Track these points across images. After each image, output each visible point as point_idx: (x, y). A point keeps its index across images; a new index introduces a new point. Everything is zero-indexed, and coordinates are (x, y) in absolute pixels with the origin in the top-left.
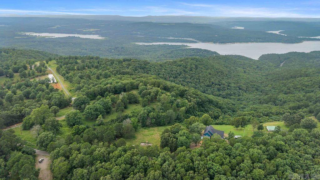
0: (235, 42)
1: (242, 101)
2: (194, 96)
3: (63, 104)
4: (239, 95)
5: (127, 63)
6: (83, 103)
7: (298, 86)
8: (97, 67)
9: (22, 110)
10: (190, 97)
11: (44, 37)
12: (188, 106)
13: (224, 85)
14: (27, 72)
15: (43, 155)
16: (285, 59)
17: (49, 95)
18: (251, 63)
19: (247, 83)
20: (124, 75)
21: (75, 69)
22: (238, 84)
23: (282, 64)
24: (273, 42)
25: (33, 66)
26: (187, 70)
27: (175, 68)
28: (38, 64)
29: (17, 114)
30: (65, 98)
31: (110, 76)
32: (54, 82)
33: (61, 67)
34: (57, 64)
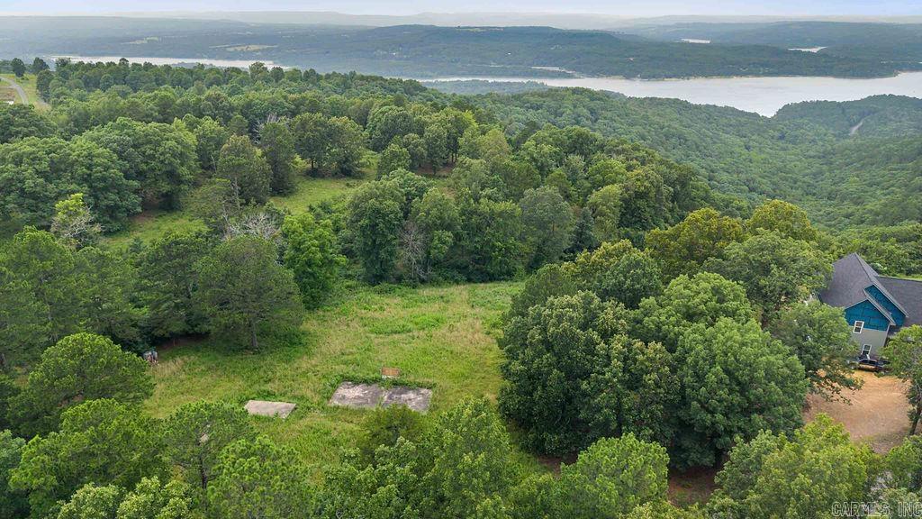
16: (863, 115)
23: (856, 127)
24: (806, 75)
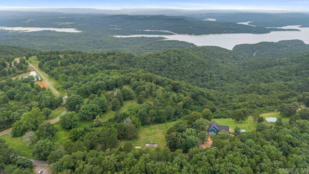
0: (209, 33)
1: (226, 90)
2: (188, 89)
3: (54, 105)
4: (222, 86)
5: (112, 56)
6: (76, 103)
7: (276, 75)
8: (81, 62)
9: (10, 114)
10: (184, 91)
11: (17, 32)
12: (185, 101)
13: (207, 75)
14: (6, 69)
15: (41, 166)
16: (257, 49)
17: (36, 95)
18: (228, 53)
19: (227, 72)
20: (111, 69)
21: (59, 65)
22: (220, 75)
23: (255, 53)
24: (243, 33)
25: (12, 63)
26: (170, 62)
27: (159, 61)
28: (18, 60)
29: (4, 119)
30: (55, 98)
31: (97, 72)
32: (38, 80)
33: (44, 63)
34: (38, 60)
